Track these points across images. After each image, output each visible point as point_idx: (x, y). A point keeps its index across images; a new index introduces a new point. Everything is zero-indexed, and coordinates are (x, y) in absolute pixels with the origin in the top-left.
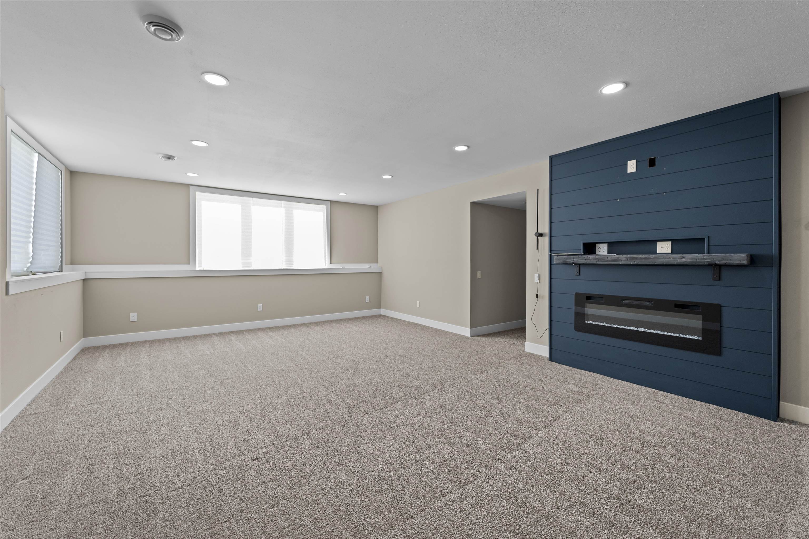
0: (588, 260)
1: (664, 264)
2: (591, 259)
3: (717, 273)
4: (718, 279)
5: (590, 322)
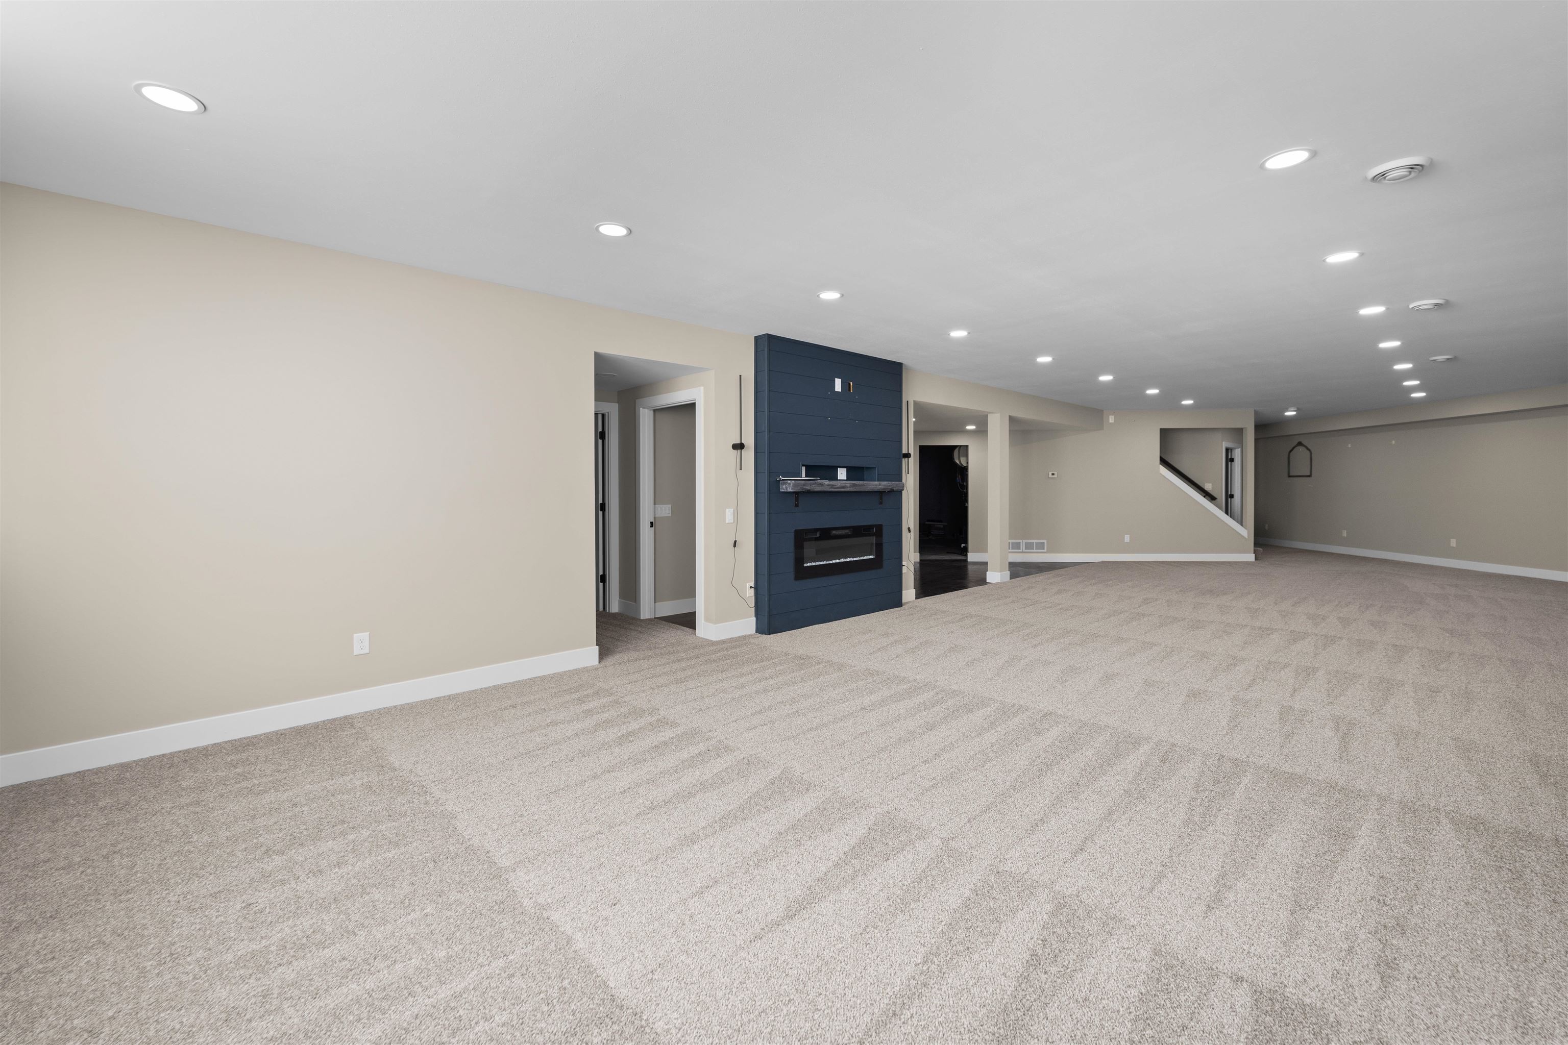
0: (823, 487)
1: (871, 491)
2: (826, 485)
3: (881, 498)
4: (881, 503)
5: (808, 565)
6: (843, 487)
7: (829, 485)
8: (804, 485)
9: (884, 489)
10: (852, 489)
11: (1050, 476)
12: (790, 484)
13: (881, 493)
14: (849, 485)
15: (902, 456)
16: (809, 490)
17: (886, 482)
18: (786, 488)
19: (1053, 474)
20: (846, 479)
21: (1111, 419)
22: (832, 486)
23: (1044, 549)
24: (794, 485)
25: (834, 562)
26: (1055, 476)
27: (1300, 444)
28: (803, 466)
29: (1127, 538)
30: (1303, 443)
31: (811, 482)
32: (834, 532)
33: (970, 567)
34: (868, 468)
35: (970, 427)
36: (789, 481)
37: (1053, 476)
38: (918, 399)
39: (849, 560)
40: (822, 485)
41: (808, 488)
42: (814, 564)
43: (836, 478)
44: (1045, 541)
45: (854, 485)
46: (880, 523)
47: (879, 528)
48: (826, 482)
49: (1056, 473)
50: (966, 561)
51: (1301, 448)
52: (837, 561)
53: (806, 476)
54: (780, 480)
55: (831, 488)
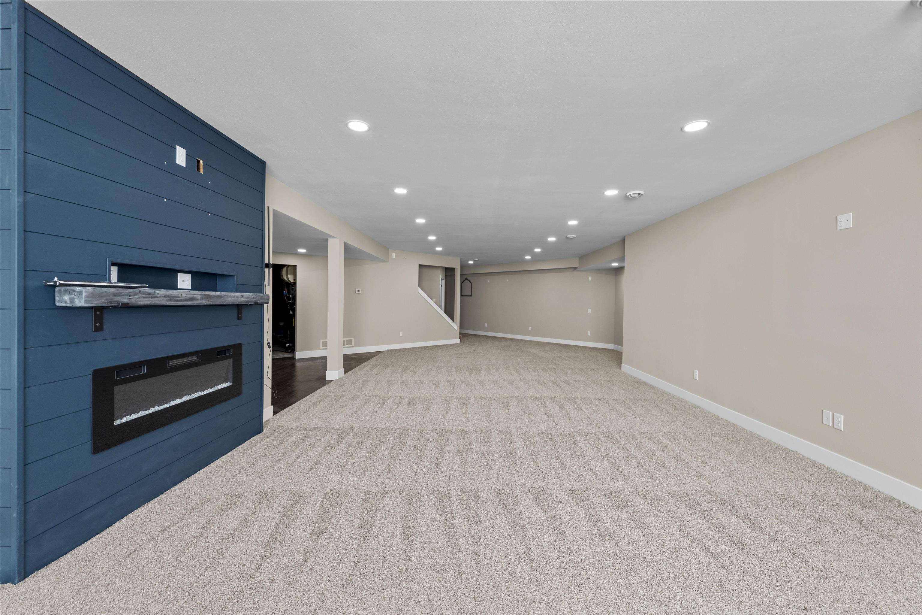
0: (156, 299)
1: (231, 304)
2: (160, 297)
3: (240, 313)
4: (240, 318)
5: (124, 420)
6: (190, 299)
7: (165, 296)
8: (116, 295)
9: (247, 301)
10: (204, 302)
11: (357, 292)
12: (80, 293)
13: (240, 307)
14: (199, 297)
15: (264, 266)
16: (128, 304)
17: (249, 294)
18: (72, 300)
19: (359, 291)
20: (190, 288)
21: (394, 255)
22: (172, 298)
23: (352, 345)
24: (91, 296)
25: (172, 403)
26: (360, 292)
27: (466, 279)
28: (113, 264)
29: (401, 334)
30: (468, 279)
31: (132, 290)
32: (172, 363)
33: (298, 365)
34: (222, 276)
35: (302, 251)
36: (79, 289)
37: (358, 292)
38: (277, 209)
39: (196, 395)
40: (153, 296)
41: (125, 300)
42: (134, 416)
43: (174, 287)
44: (353, 339)
45: (208, 296)
46: (240, 342)
47: (238, 347)
48: (161, 292)
49: (360, 290)
50: (293, 358)
51: (467, 281)
52: (178, 401)
53: (119, 281)
54: (55, 286)
55: (171, 300)
